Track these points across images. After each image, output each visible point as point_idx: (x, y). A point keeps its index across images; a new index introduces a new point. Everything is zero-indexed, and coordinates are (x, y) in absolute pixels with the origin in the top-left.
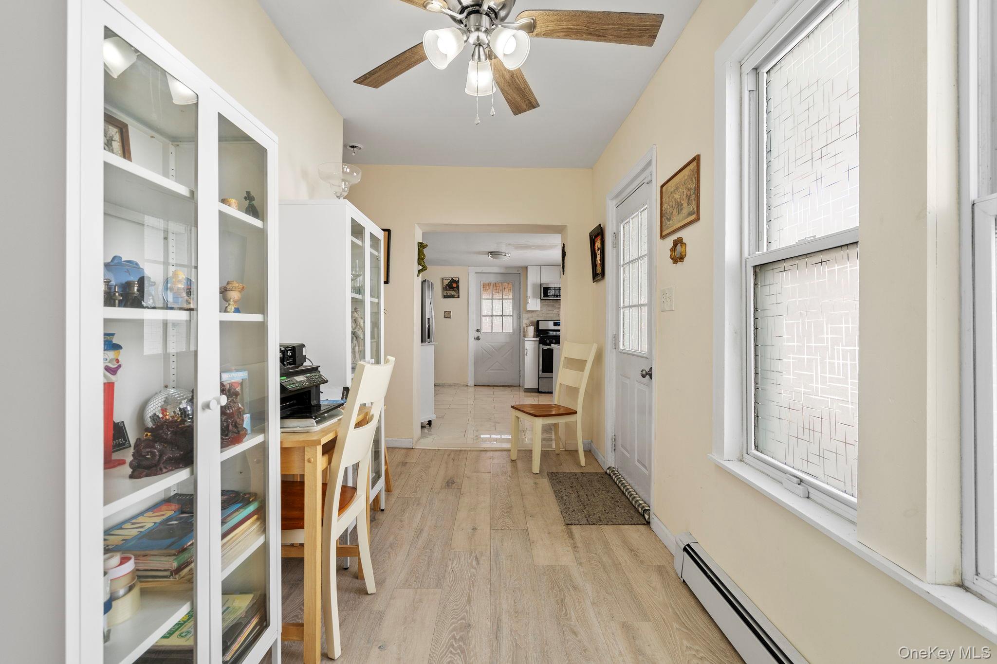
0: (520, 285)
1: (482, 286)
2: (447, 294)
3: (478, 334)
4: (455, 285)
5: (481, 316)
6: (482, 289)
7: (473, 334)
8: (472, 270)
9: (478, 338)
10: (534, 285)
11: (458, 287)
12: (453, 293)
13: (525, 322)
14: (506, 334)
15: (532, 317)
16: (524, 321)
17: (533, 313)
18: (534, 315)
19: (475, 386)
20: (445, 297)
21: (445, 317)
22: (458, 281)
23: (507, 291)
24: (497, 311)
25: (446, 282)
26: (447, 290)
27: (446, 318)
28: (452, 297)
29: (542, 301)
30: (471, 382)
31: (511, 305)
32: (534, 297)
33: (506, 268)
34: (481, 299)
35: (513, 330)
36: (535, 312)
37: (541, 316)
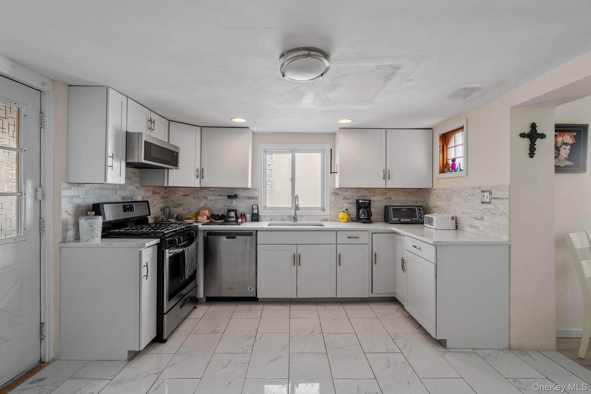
13: (65, 207)
17: (79, 188)
18: (82, 191)
29: (130, 167)
32: (117, 155)
36: (83, 185)
37: (93, 195)
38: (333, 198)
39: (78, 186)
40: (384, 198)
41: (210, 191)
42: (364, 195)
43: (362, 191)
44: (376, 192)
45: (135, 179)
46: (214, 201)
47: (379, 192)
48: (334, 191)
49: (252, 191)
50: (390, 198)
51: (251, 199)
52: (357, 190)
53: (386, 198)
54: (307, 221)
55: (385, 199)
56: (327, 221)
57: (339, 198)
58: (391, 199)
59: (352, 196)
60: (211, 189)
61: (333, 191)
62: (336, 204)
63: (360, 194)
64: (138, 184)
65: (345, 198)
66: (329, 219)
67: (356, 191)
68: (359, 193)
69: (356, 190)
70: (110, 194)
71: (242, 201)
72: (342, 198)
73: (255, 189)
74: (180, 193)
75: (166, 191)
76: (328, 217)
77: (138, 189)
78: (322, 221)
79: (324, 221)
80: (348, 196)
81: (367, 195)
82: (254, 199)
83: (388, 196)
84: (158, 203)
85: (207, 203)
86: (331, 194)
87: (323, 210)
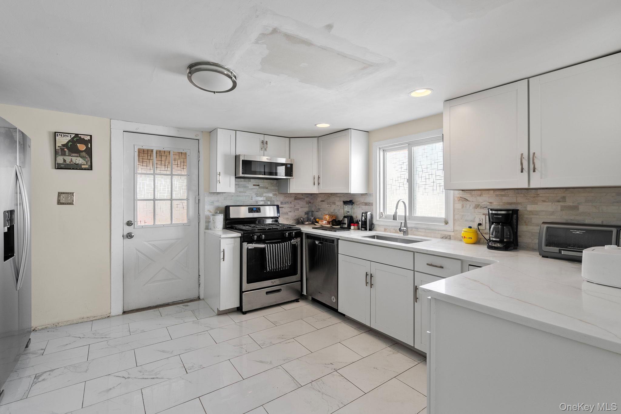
0: (199, 157)
1: (137, 154)
2: (65, 161)
3: (128, 229)
4: (82, 147)
5: (135, 200)
6: (136, 157)
7: (119, 229)
8: (118, 126)
9: (129, 236)
10: (226, 157)
11: (89, 152)
12: (79, 160)
13: (208, 208)
14: (177, 225)
15: (218, 201)
16: (206, 207)
17: (219, 196)
18: (220, 198)
19: (124, 313)
20: (59, 167)
21: (59, 203)
22: (90, 141)
23: (179, 163)
24: (163, 190)
25: (62, 141)
26: (63, 154)
27: (63, 204)
28: (77, 167)
29: (237, 179)
30: (117, 309)
31: (185, 184)
32: (227, 173)
33: (179, 129)
34: (134, 173)
35: (188, 219)
36: (222, 194)
37: (230, 200)
38: (459, 206)
39: (217, 195)
40: (559, 208)
41: (337, 197)
42: (514, 200)
43: (510, 195)
44: (541, 195)
45: (273, 188)
46: (339, 207)
47: (548, 195)
48: (461, 196)
49: (368, 196)
50: (576, 208)
51: (367, 205)
52: (500, 193)
53: (563, 208)
54: (423, 236)
55: (561, 210)
56: (450, 239)
57: (468, 206)
58: (578, 209)
59: (491, 203)
60: (338, 195)
61: (458, 196)
62: (463, 215)
63: (505, 199)
64: (276, 192)
65: (477, 206)
66: (452, 236)
67: (497, 196)
68: (503, 197)
69: (498, 193)
70: (246, 200)
71: (359, 208)
72: (474, 205)
73: (370, 195)
74: (319, 199)
75: (312, 197)
76: (452, 234)
77: (276, 196)
78: (442, 238)
79: (446, 238)
80: (482, 204)
81: (519, 201)
82: (370, 206)
83: (569, 203)
84: (301, 207)
85: (335, 208)
86: (456, 199)
87: (446, 223)
